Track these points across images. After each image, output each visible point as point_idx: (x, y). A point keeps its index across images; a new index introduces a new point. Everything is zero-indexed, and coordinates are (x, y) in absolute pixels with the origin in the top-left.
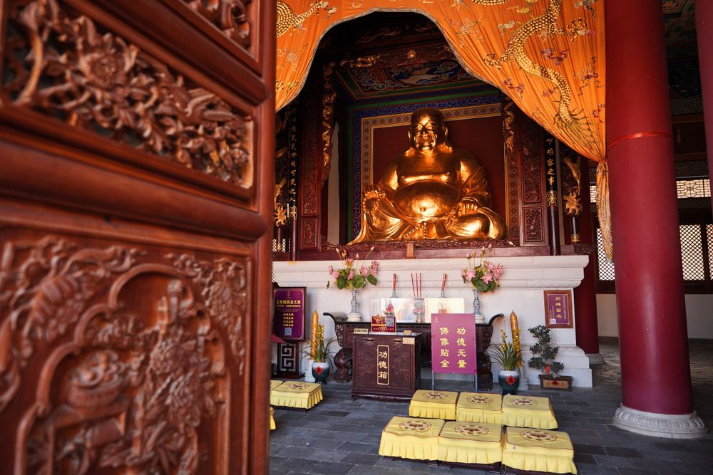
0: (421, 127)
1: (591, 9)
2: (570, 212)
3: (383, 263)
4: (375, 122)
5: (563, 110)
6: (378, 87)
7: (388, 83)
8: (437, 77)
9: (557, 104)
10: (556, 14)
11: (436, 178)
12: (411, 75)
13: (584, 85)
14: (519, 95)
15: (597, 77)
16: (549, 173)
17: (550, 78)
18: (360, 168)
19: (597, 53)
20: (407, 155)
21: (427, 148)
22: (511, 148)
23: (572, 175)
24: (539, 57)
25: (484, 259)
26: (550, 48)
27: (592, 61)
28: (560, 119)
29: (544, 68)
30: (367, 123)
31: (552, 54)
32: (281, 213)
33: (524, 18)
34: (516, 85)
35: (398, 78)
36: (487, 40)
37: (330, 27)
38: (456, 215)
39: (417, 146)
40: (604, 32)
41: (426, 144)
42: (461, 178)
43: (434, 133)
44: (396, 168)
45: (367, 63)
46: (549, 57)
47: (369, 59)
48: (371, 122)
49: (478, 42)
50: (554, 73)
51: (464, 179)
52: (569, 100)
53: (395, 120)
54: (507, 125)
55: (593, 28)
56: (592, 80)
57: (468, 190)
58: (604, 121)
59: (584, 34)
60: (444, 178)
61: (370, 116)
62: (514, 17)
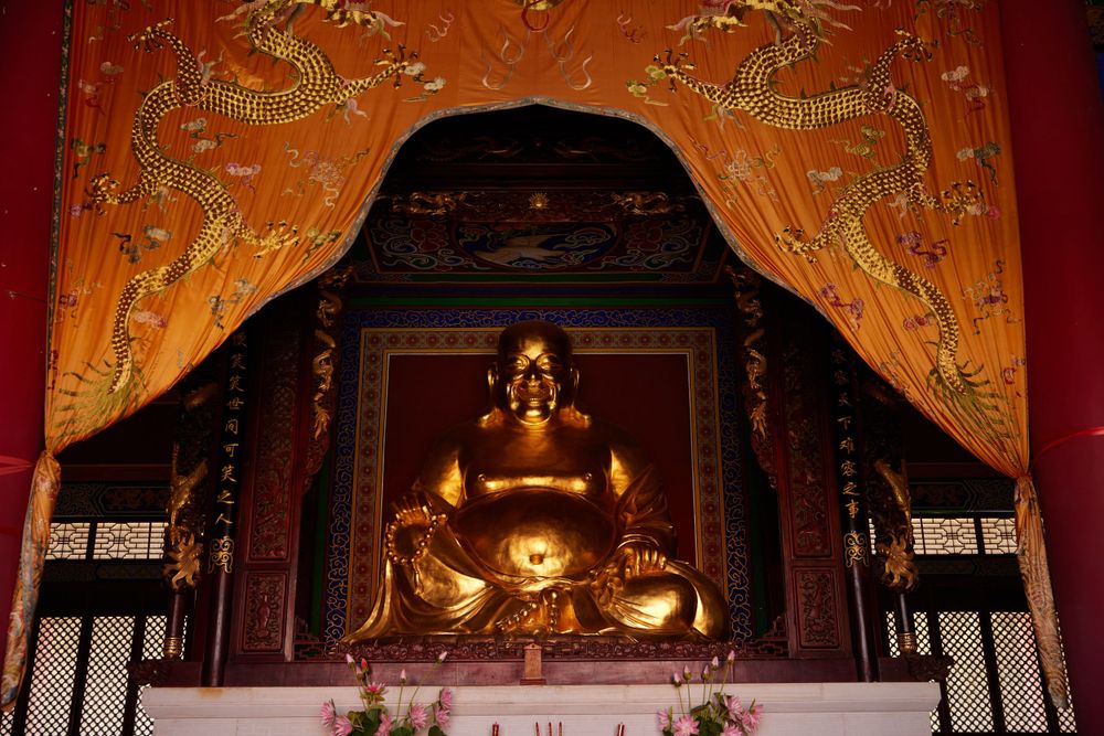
0: (526, 363)
1: (990, 167)
2: (896, 581)
3: (465, 696)
4: (394, 340)
5: (945, 360)
6: (417, 263)
7: (446, 258)
8: (558, 257)
9: (932, 349)
10: (922, 167)
11: (561, 484)
12: (504, 246)
13: (984, 315)
14: (853, 320)
15: (1006, 302)
16: (847, 491)
17: (918, 293)
18: (352, 448)
19: (1004, 255)
20: (484, 425)
21: (535, 413)
22: (762, 429)
23: (895, 499)
24: (895, 246)
25: (716, 688)
26: (915, 232)
27: (998, 270)
28: (940, 380)
29: (905, 271)
30: (375, 340)
31: (918, 245)
32: (186, 556)
33: (859, 164)
34: (846, 299)
35: (469, 250)
36: (785, 200)
37: (427, 120)
38: (621, 574)
39: (514, 406)
40: (1015, 215)
41: (534, 403)
42: (612, 487)
43: (556, 381)
44: (456, 453)
45: (435, 206)
46: (913, 250)
47: (438, 198)
48: (384, 340)
49: (763, 201)
50: (924, 285)
51: (620, 491)
52: (956, 342)
53: (442, 340)
54: (752, 378)
55: (993, 201)
56: (998, 307)
57: (630, 518)
58: (1023, 392)
59: (978, 213)
60: (578, 486)
61: (384, 325)
62: (838, 159)
